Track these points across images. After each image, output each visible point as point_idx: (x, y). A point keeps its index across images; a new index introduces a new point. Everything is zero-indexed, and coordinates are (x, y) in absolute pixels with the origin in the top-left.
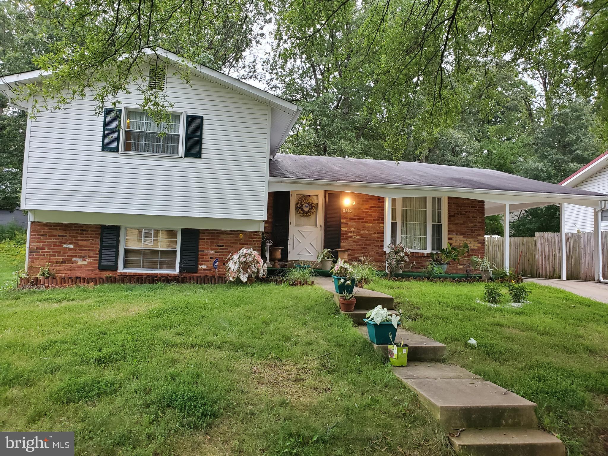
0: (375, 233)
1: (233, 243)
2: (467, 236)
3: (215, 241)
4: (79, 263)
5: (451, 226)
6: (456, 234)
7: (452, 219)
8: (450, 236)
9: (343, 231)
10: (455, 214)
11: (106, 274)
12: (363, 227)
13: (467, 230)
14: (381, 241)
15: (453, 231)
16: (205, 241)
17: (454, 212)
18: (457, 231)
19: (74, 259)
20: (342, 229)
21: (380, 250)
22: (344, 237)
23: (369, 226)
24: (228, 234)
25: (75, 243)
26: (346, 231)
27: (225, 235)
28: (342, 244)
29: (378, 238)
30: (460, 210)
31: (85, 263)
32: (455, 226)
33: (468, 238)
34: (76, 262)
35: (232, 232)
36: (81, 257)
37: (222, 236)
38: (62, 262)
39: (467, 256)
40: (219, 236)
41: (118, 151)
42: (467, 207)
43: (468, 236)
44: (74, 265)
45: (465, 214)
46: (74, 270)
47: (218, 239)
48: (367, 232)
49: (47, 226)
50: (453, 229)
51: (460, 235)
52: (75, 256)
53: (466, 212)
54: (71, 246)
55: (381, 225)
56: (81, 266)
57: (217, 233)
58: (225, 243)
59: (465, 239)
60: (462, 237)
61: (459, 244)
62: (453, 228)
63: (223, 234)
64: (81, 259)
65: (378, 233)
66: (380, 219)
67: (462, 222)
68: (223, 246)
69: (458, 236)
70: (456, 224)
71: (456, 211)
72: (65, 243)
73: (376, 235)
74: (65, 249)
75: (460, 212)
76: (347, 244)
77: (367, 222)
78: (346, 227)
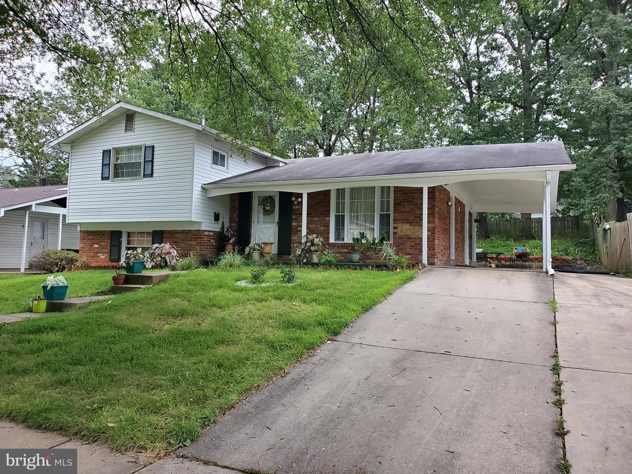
0: (321, 226)
1: (183, 240)
2: (414, 224)
3: (172, 239)
4: (101, 257)
5: (397, 214)
6: (402, 223)
7: (398, 207)
8: (396, 225)
9: (294, 226)
10: (400, 202)
11: (114, 264)
12: (311, 221)
13: (414, 217)
14: (327, 233)
15: (399, 220)
16: (166, 239)
17: (400, 199)
18: (403, 220)
19: (99, 255)
20: (293, 224)
21: (326, 242)
22: (295, 232)
23: (316, 220)
24: (180, 233)
25: (99, 244)
26: (296, 226)
27: (178, 234)
28: (292, 238)
29: (324, 231)
30: (406, 197)
31: (104, 257)
32: (400, 214)
33: (415, 226)
34: (99, 257)
35: (183, 232)
36: (101, 253)
37: (177, 235)
38: (93, 257)
39: (414, 245)
40: (175, 235)
41: (109, 179)
42: (414, 193)
43: (416, 224)
44: (99, 259)
45: (412, 201)
46: (99, 262)
47: (174, 238)
48: (314, 226)
49: (86, 233)
50: (398, 218)
51: (407, 223)
52: (99, 253)
53: (414, 199)
54: (97, 246)
55: (327, 218)
56: (102, 259)
57: (174, 233)
58: (178, 240)
59: (412, 227)
60: (408, 225)
61: (404, 233)
62: (399, 216)
63: (177, 233)
64: (102, 255)
65: (324, 226)
66: (326, 213)
67: (408, 209)
68: (177, 243)
69: (403, 225)
70: (401, 212)
71: (402, 199)
72: (94, 244)
73: (322, 228)
74: (95, 248)
75: (407, 199)
76: (297, 238)
77: (314, 217)
78: (296, 222)
